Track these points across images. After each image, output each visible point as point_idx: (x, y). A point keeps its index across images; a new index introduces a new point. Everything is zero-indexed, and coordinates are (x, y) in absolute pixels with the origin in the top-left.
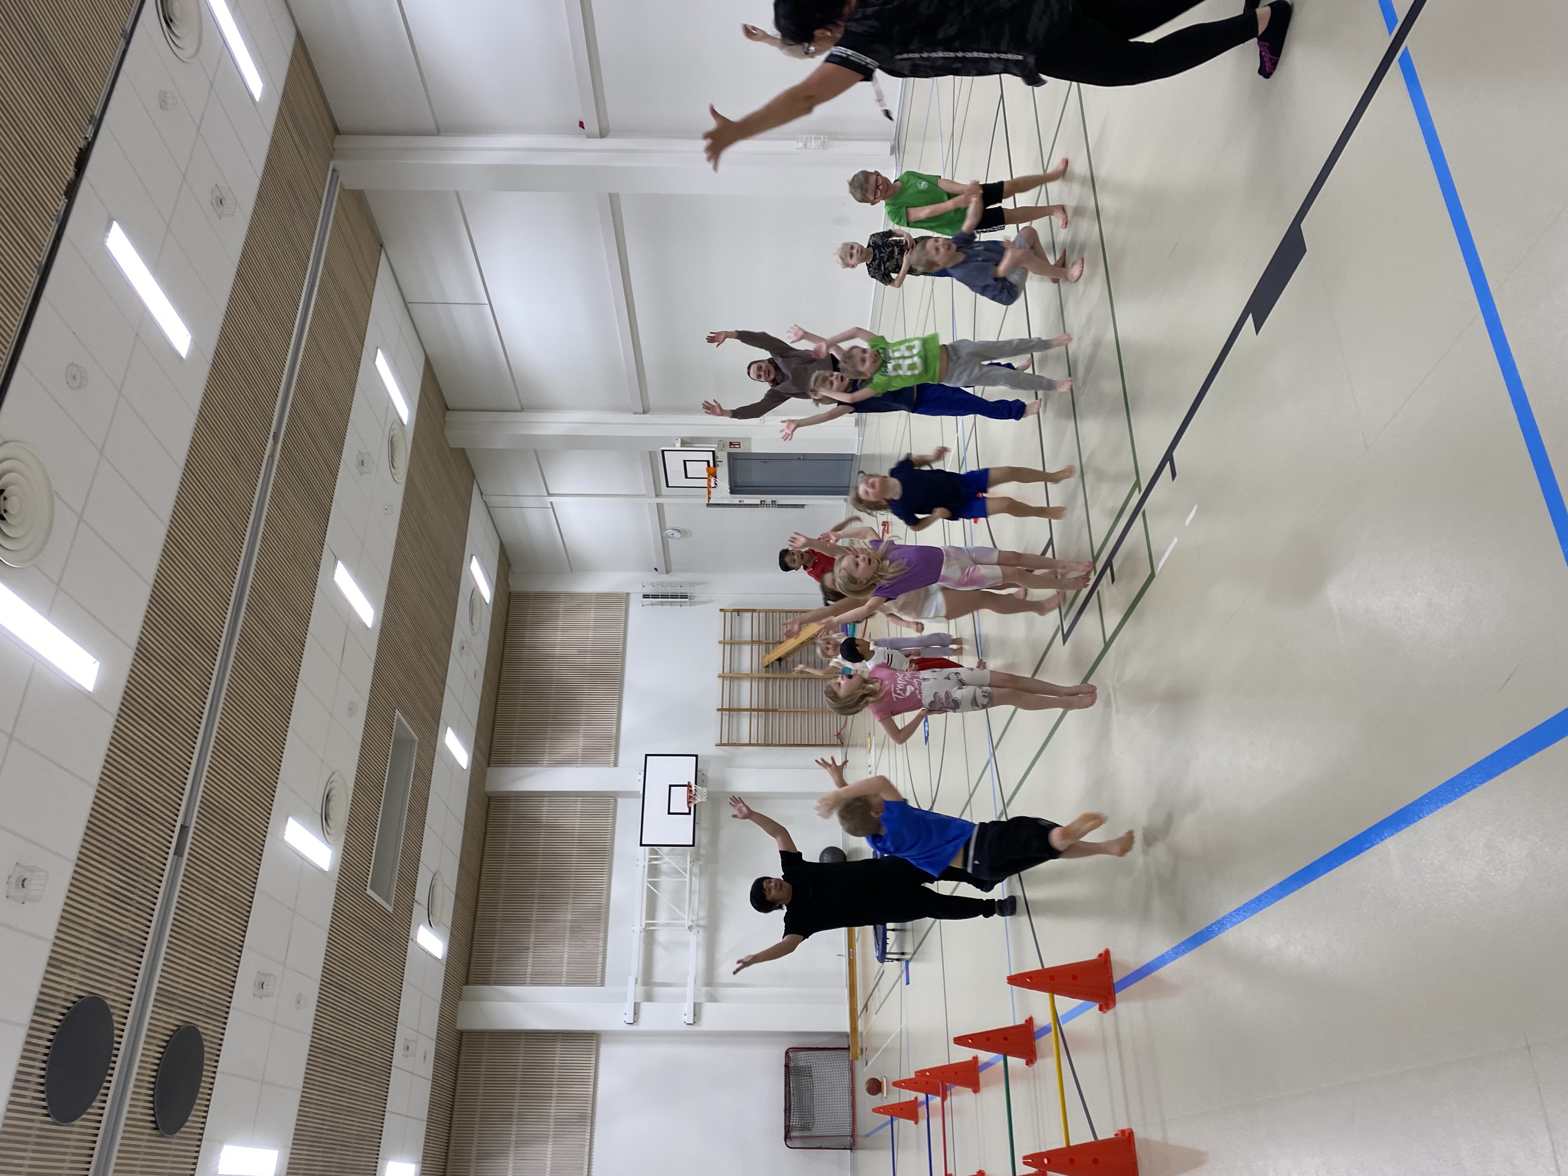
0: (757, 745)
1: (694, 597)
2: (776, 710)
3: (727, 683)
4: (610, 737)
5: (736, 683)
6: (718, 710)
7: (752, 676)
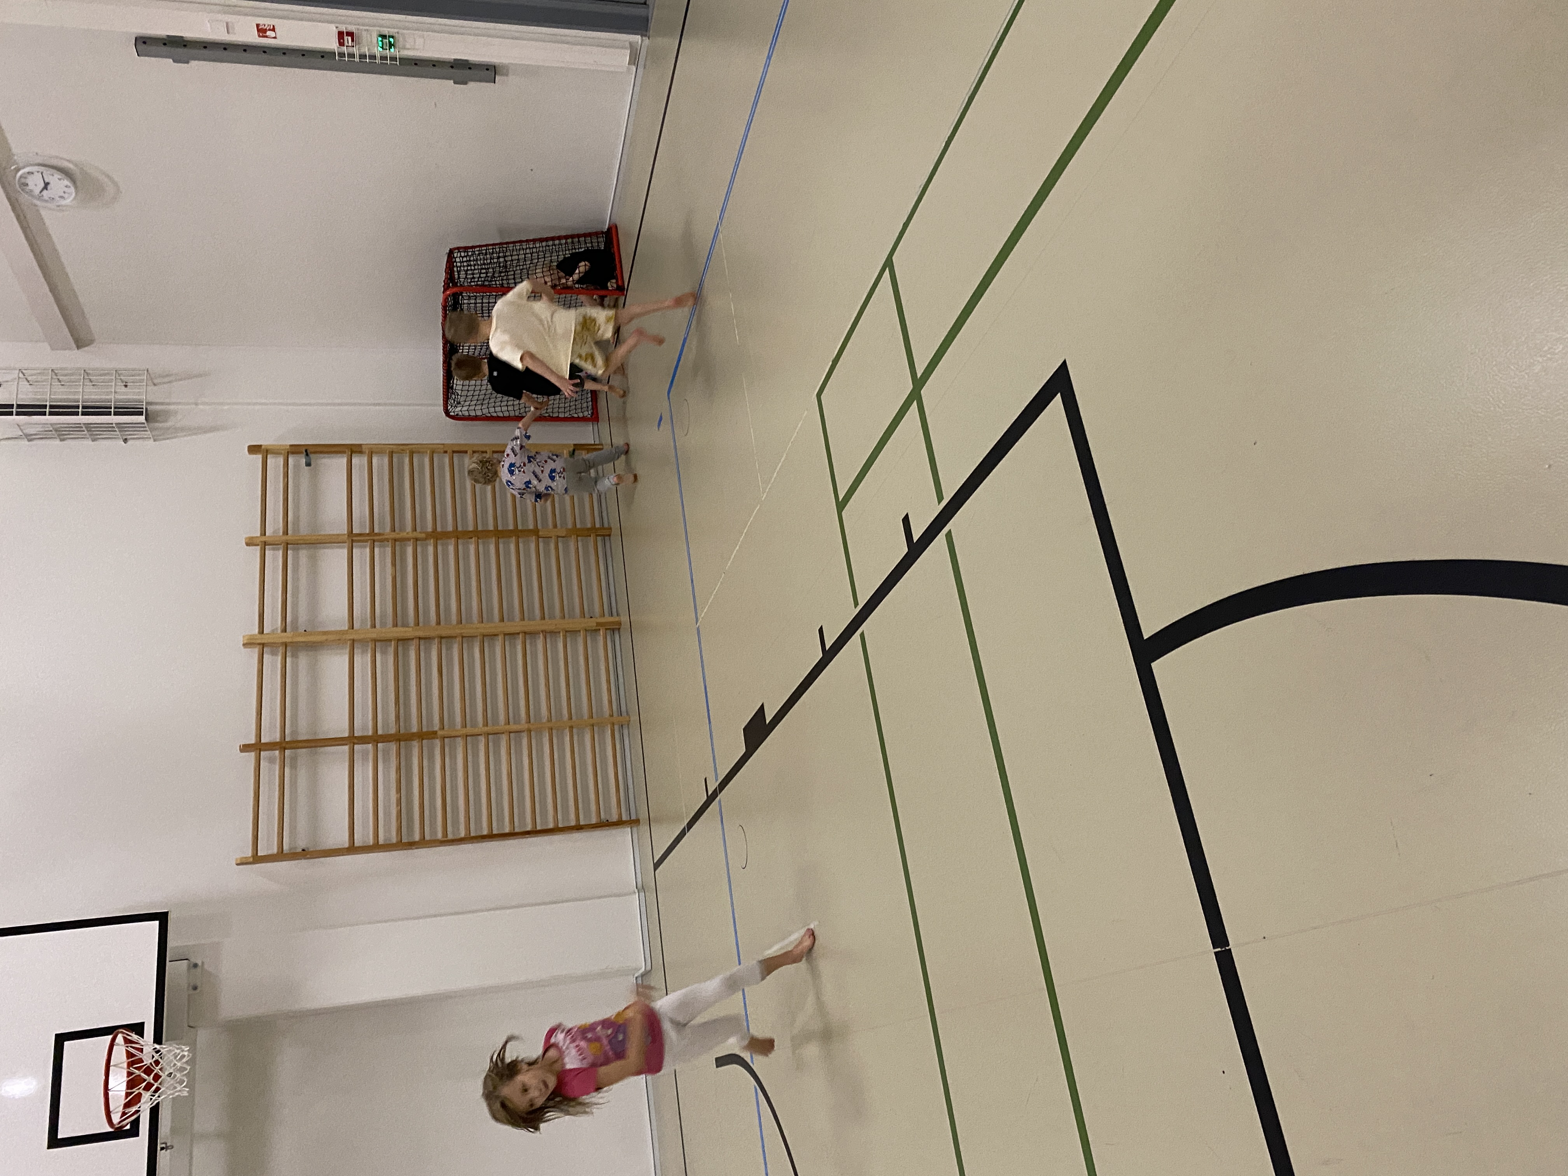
0: (376, 847)
1: (167, 414)
2: (432, 735)
3: (273, 662)
5: (303, 660)
6: (245, 748)
7: (352, 638)
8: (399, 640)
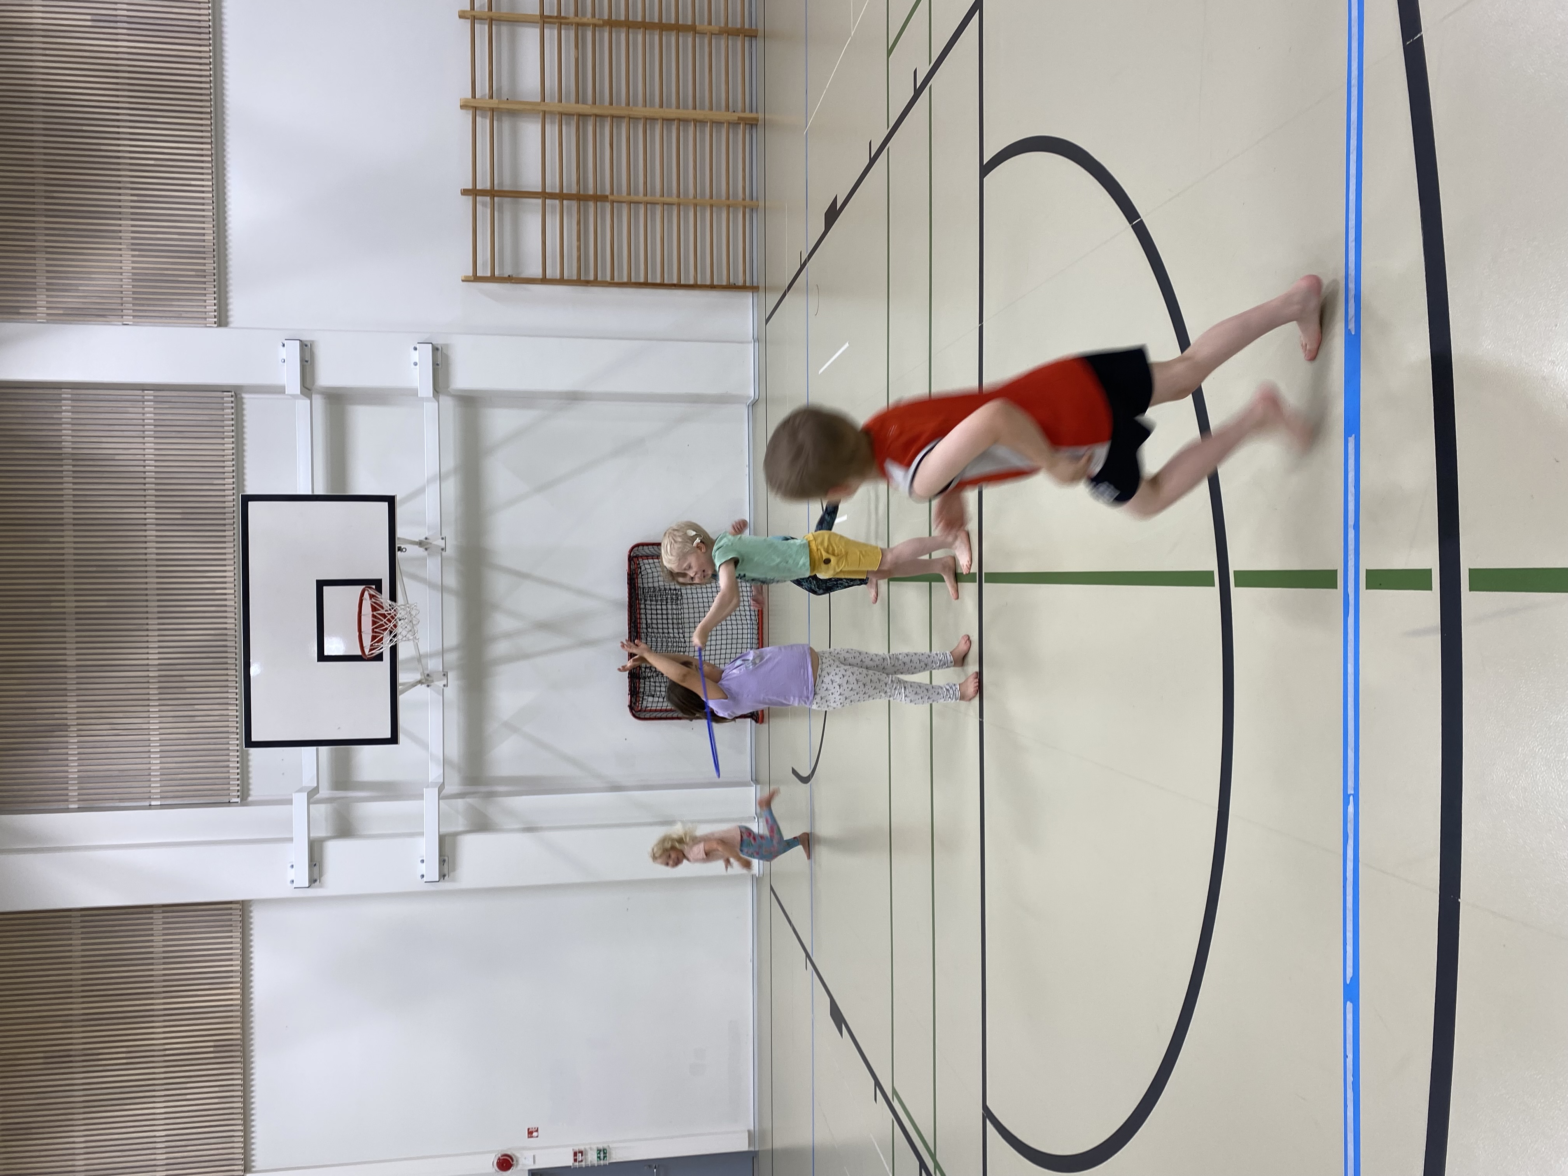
0: (562, 281)
2: (603, 198)
3: (484, 124)
4: (199, 253)
5: (506, 124)
7: (544, 109)
8: (579, 115)
